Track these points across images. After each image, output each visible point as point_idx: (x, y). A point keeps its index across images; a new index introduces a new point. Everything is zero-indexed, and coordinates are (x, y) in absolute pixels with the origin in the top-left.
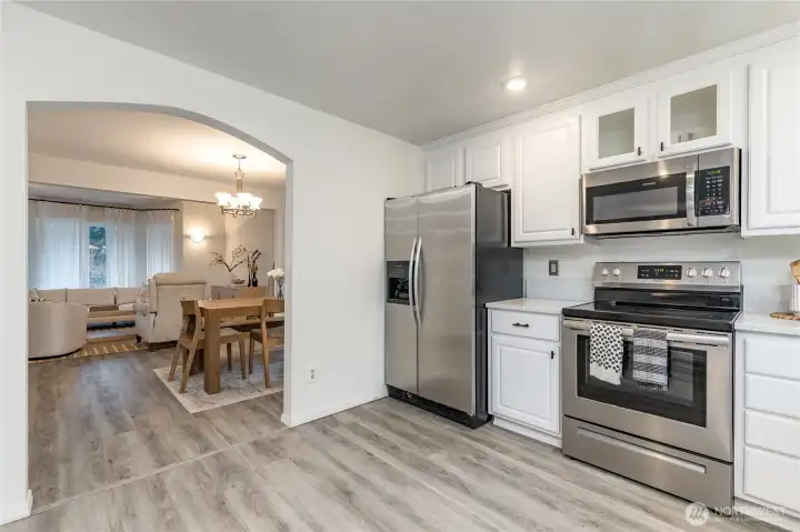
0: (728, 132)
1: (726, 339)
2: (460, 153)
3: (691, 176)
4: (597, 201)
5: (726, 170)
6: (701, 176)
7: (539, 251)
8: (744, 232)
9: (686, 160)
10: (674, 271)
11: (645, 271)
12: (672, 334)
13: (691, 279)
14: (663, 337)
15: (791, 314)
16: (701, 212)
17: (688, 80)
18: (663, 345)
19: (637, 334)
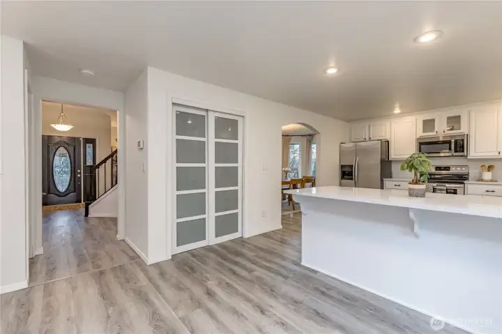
0: (464, 129)
1: (462, 186)
2: (367, 127)
3: (453, 141)
4: (422, 146)
5: (463, 140)
6: (456, 142)
7: (397, 161)
8: (468, 157)
9: (451, 137)
10: (447, 168)
11: (438, 168)
12: (447, 185)
13: (453, 171)
14: (445, 186)
15: (482, 180)
16: (456, 151)
17: (453, 113)
18: (445, 188)
19: (437, 186)
